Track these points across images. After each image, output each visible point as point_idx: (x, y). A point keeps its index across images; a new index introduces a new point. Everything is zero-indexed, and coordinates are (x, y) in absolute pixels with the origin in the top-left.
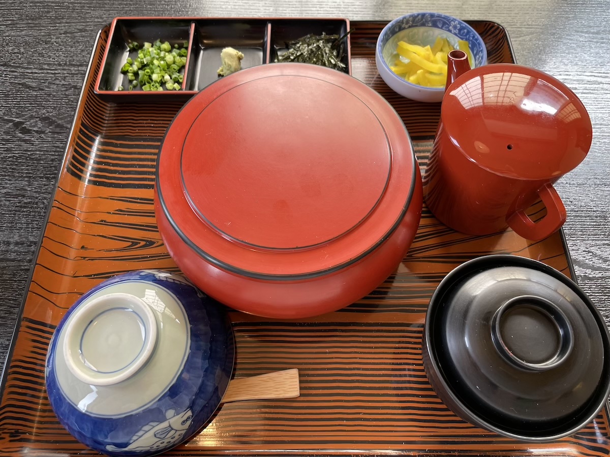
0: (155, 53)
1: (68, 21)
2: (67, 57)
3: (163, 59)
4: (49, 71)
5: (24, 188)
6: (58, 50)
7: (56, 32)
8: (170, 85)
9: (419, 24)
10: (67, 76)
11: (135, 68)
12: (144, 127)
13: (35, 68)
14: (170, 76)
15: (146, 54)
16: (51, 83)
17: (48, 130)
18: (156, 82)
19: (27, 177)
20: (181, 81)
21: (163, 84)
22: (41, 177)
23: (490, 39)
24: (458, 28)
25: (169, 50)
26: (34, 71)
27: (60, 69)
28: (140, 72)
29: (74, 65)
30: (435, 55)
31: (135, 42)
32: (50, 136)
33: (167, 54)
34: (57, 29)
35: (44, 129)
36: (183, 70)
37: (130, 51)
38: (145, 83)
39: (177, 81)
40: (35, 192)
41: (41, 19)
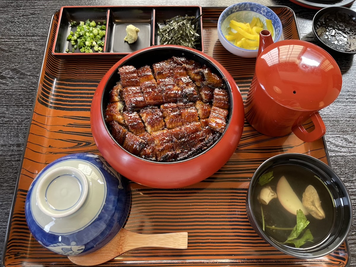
0: (87, 28)
1: (24, 8)
2: (25, 31)
3: (91, 32)
4: (15, 40)
5: (4, 112)
6: (19, 27)
7: (17, 15)
8: (96, 48)
9: (242, 9)
10: (25, 43)
11: (75, 37)
12: (82, 73)
13: (6, 39)
14: (96, 42)
15: (82, 29)
16: (16, 47)
17: (16, 77)
18: (88, 46)
19: (5, 105)
20: (103, 45)
21: (92, 47)
22: (14, 106)
23: (284, 17)
24: (266, 12)
25: (95, 26)
26: (6, 40)
27: (21, 39)
28: (78, 40)
29: (29, 36)
30: (252, 28)
31: (74, 21)
32: (17, 80)
33: (94, 28)
34: (18, 14)
35: (13, 76)
36: (104, 38)
37: (71, 26)
38: (81, 47)
39: (100, 46)
40: (11, 114)
41: (8, 7)
